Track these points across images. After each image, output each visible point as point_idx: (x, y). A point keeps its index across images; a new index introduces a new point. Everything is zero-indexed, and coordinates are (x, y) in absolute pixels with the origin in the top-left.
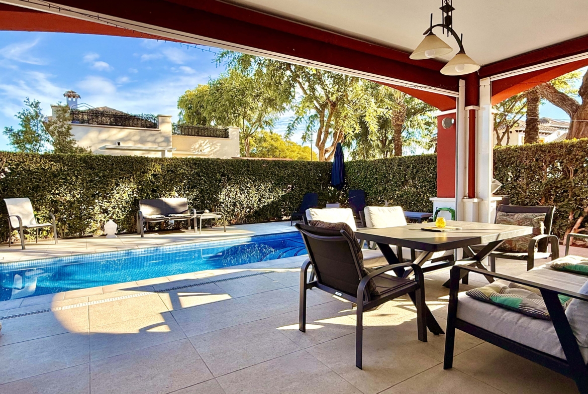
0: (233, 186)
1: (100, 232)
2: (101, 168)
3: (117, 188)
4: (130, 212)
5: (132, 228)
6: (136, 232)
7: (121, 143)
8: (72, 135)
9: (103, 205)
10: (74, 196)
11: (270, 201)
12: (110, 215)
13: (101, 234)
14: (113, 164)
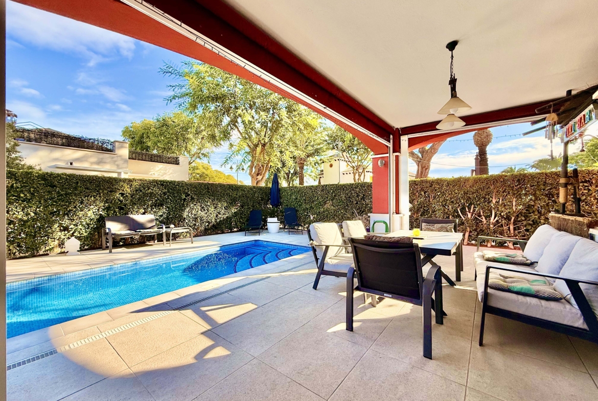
0: (195, 205)
1: (58, 250)
2: (63, 186)
3: (81, 206)
4: (94, 229)
5: (95, 243)
6: (100, 248)
7: (74, 163)
8: (19, 152)
9: (63, 222)
10: (28, 214)
11: (225, 217)
12: (72, 232)
13: (59, 252)
14: (77, 183)
